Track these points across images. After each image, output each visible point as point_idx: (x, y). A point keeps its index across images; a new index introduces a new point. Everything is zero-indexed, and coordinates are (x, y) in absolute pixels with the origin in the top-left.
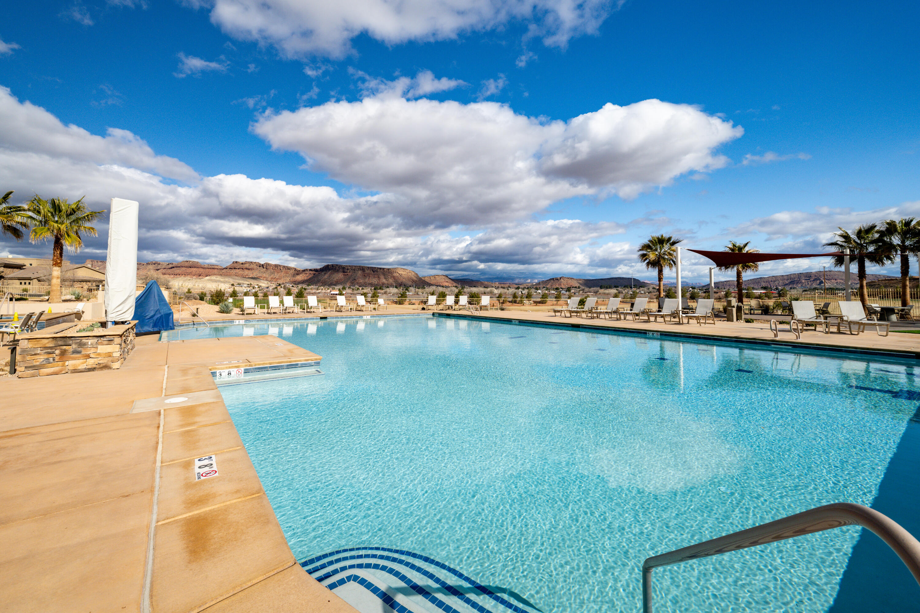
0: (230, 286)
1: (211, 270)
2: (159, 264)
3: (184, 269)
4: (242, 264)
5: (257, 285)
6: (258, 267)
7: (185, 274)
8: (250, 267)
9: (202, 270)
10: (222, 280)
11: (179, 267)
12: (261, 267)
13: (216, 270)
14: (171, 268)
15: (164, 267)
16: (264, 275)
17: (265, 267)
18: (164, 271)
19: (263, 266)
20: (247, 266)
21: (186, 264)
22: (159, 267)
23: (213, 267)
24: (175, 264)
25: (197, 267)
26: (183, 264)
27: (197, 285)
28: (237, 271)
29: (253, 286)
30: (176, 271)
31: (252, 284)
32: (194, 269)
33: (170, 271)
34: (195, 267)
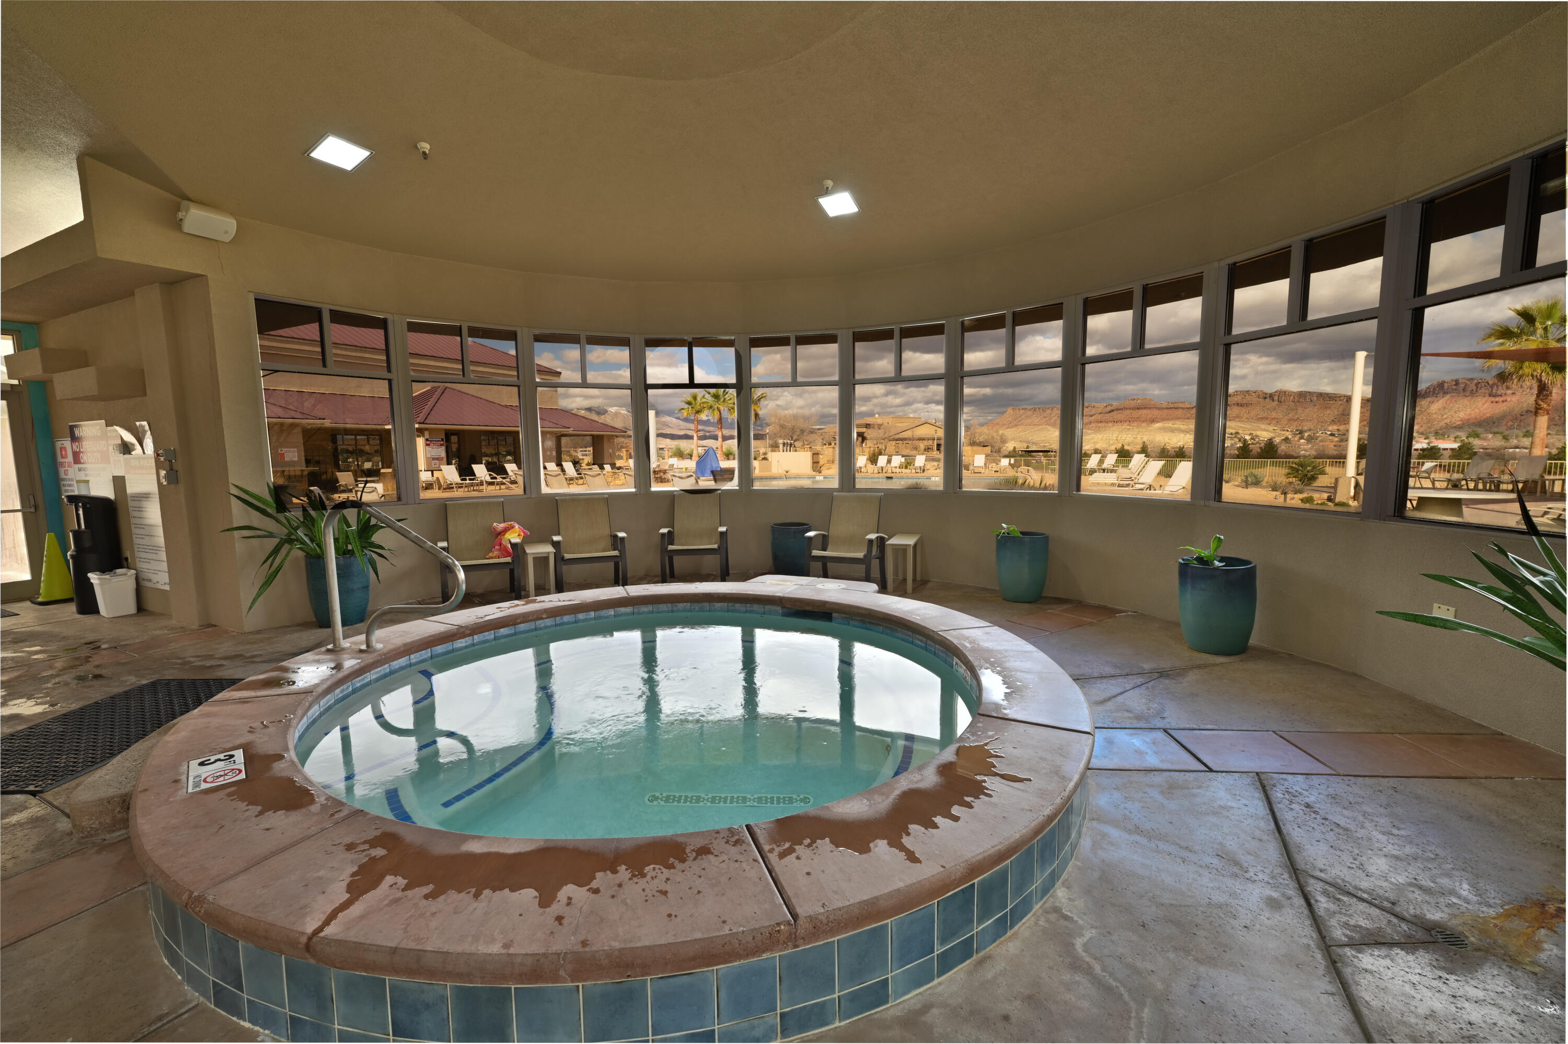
1: (1171, 412)
2: (1093, 407)
3: (1128, 412)
5: (1250, 434)
6: (1261, 400)
7: (1130, 421)
8: (1245, 401)
9: (1156, 412)
10: (1182, 427)
11: (1121, 409)
12: (1268, 400)
13: (1180, 411)
14: (1110, 412)
15: (1100, 410)
16: (1274, 415)
17: (1276, 398)
18: (1099, 417)
19: (1271, 396)
20: (1238, 399)
21: (1133, 404)
22: (1093, 411)
23: (1176, 405)
24: (1116, 404)
25: (1150, 408)
26: (1127, 405)
27: (1139, 437)
29: (1239, 436)
30: (1117, 415)
31: (1240, 432)
32: (1143, 412)
33: (1108, 416)
34: (1145, 408)
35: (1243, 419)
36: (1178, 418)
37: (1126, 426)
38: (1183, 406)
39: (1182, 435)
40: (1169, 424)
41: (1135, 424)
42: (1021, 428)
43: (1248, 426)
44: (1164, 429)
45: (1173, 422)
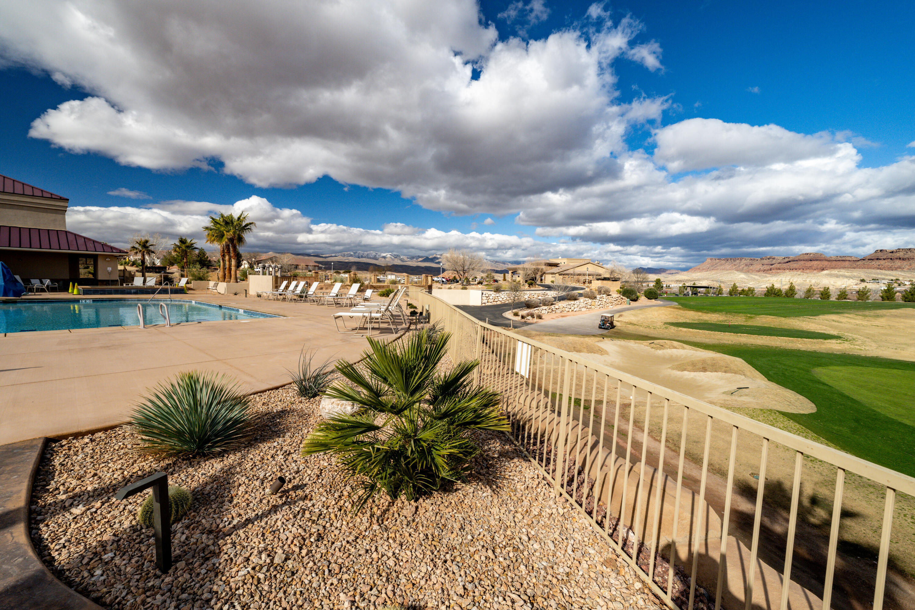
0: (859, 282)
1: (839, 263)
2: (774, 259)
3: (802, 262)
4: (892, 252)
8: (906, 256)
9: (826, 263)
10: (847, 274)
11: (797, 261)
13: (847, 263)
14: (787, 262)
15: (779, 261)
18: (778, 266)
20: (901, 254)
21: (806, 257)
22: (774, 262)
23: (844, 259)
24: (792, 257)
25: (820, 260)
26: (802, 258)
28: (882, 262)
29: (899, 282)
30: (793, 265)
31: (901, 279)
32: (815, 263)
33: (785, 266)
34: (816, 260)
35: (905, 270)
36: (844, 268)
37: (799, 272)
38: (850, 259)
39: (846, 280)
40: (835, 272)
41: (808, 271)
42: (713, 272)
43: (910, 275)
44: (831, 275)
45: (838, 270)
